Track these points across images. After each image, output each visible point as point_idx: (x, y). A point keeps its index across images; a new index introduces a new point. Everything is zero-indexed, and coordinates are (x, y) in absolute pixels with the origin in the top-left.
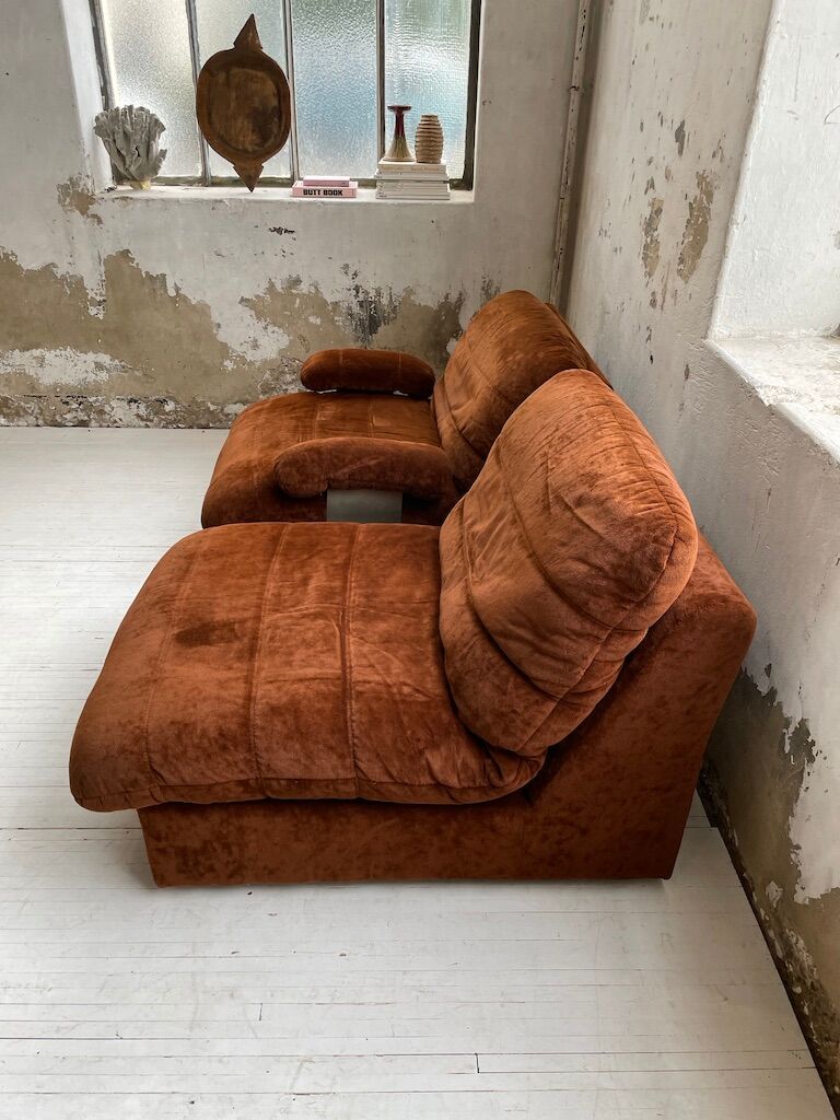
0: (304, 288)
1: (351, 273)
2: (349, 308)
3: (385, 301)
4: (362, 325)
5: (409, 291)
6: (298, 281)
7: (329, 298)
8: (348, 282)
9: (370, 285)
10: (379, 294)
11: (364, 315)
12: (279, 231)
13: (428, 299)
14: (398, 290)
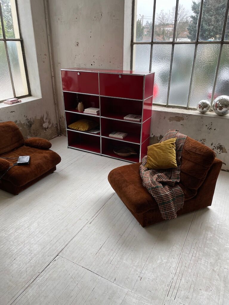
0: (18, 122)
1: (25, 116)
2: (26, 124)
3: (32, 120)
4: (29, 126)
5: (36, 117)
6: (17, 121)
7: (23, 123)
8: (25, 119)
9: (29, 118)
10: (31, 119)
11: (29, 124)
12: (12, 112)
13: (39, 118)
14: (34, 117)
